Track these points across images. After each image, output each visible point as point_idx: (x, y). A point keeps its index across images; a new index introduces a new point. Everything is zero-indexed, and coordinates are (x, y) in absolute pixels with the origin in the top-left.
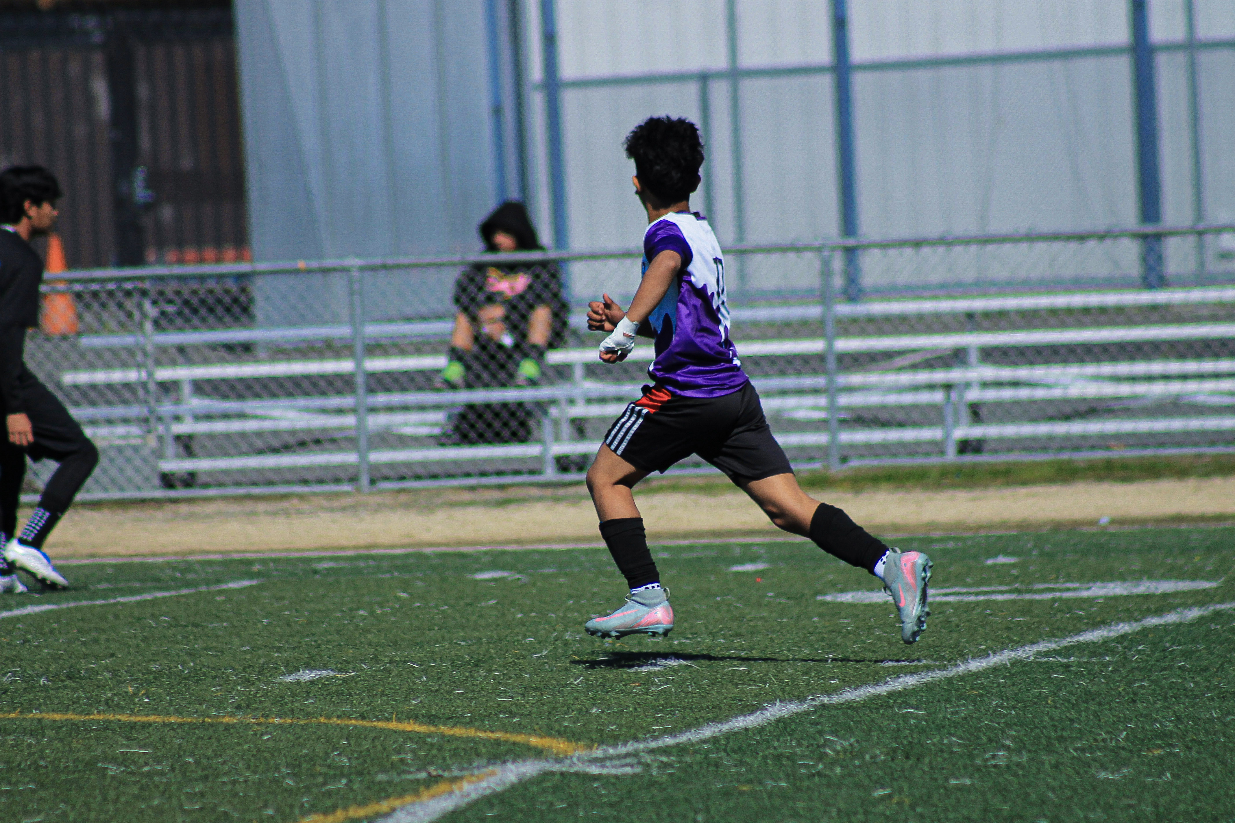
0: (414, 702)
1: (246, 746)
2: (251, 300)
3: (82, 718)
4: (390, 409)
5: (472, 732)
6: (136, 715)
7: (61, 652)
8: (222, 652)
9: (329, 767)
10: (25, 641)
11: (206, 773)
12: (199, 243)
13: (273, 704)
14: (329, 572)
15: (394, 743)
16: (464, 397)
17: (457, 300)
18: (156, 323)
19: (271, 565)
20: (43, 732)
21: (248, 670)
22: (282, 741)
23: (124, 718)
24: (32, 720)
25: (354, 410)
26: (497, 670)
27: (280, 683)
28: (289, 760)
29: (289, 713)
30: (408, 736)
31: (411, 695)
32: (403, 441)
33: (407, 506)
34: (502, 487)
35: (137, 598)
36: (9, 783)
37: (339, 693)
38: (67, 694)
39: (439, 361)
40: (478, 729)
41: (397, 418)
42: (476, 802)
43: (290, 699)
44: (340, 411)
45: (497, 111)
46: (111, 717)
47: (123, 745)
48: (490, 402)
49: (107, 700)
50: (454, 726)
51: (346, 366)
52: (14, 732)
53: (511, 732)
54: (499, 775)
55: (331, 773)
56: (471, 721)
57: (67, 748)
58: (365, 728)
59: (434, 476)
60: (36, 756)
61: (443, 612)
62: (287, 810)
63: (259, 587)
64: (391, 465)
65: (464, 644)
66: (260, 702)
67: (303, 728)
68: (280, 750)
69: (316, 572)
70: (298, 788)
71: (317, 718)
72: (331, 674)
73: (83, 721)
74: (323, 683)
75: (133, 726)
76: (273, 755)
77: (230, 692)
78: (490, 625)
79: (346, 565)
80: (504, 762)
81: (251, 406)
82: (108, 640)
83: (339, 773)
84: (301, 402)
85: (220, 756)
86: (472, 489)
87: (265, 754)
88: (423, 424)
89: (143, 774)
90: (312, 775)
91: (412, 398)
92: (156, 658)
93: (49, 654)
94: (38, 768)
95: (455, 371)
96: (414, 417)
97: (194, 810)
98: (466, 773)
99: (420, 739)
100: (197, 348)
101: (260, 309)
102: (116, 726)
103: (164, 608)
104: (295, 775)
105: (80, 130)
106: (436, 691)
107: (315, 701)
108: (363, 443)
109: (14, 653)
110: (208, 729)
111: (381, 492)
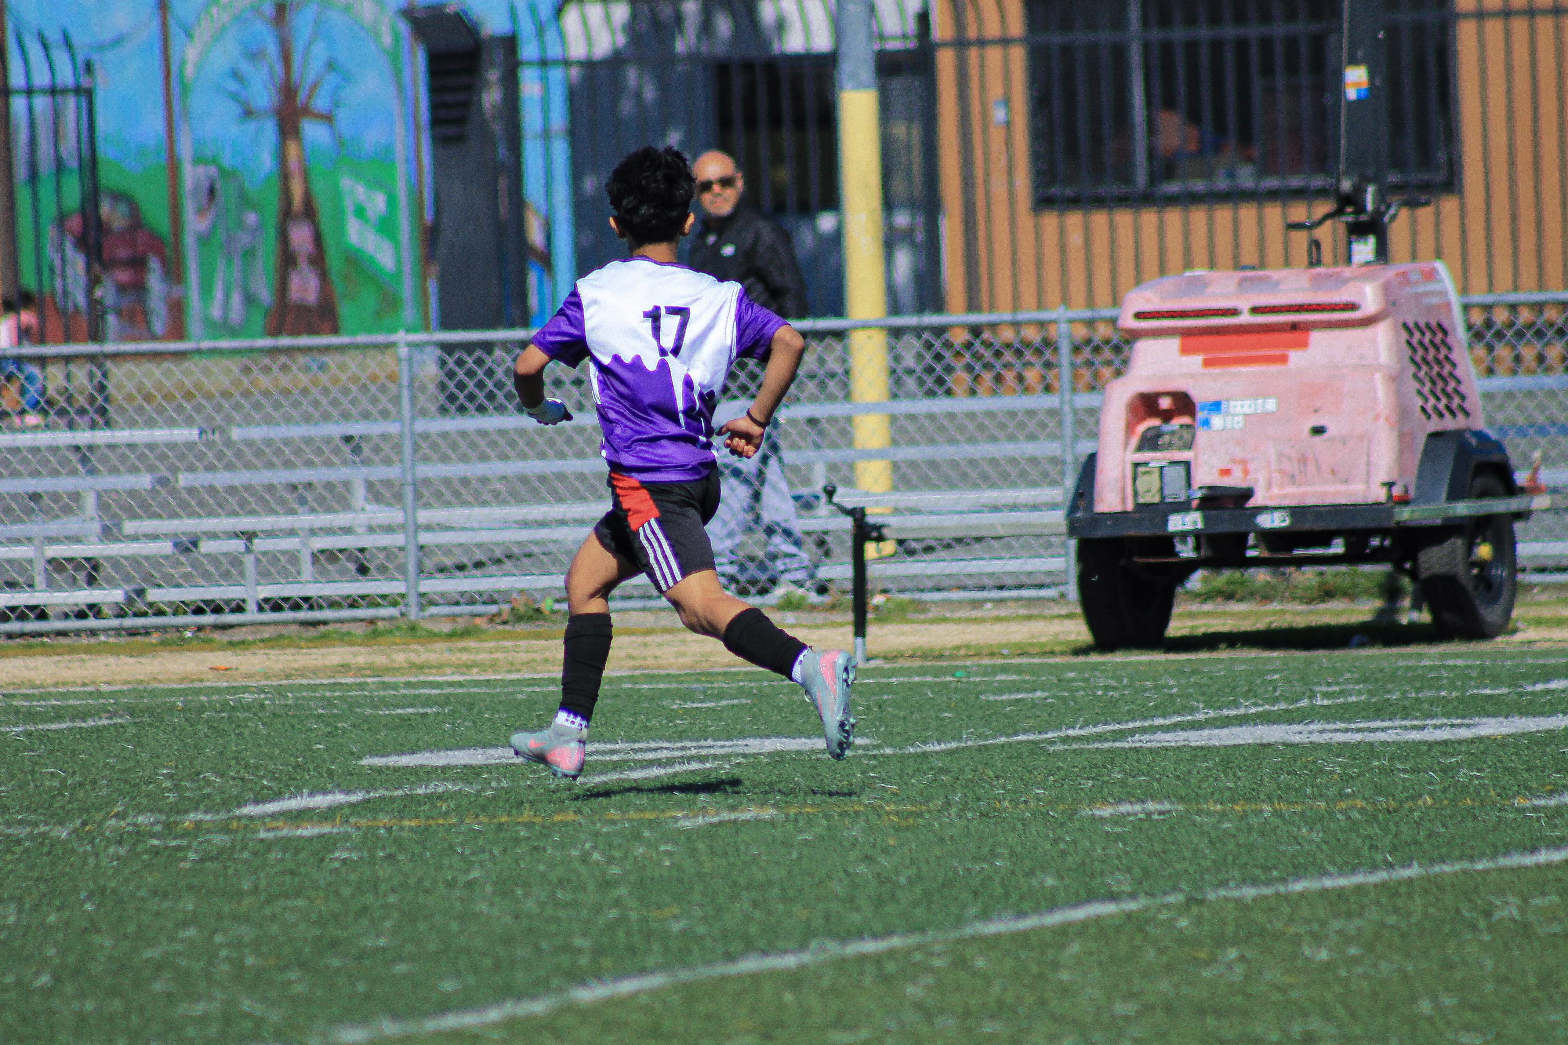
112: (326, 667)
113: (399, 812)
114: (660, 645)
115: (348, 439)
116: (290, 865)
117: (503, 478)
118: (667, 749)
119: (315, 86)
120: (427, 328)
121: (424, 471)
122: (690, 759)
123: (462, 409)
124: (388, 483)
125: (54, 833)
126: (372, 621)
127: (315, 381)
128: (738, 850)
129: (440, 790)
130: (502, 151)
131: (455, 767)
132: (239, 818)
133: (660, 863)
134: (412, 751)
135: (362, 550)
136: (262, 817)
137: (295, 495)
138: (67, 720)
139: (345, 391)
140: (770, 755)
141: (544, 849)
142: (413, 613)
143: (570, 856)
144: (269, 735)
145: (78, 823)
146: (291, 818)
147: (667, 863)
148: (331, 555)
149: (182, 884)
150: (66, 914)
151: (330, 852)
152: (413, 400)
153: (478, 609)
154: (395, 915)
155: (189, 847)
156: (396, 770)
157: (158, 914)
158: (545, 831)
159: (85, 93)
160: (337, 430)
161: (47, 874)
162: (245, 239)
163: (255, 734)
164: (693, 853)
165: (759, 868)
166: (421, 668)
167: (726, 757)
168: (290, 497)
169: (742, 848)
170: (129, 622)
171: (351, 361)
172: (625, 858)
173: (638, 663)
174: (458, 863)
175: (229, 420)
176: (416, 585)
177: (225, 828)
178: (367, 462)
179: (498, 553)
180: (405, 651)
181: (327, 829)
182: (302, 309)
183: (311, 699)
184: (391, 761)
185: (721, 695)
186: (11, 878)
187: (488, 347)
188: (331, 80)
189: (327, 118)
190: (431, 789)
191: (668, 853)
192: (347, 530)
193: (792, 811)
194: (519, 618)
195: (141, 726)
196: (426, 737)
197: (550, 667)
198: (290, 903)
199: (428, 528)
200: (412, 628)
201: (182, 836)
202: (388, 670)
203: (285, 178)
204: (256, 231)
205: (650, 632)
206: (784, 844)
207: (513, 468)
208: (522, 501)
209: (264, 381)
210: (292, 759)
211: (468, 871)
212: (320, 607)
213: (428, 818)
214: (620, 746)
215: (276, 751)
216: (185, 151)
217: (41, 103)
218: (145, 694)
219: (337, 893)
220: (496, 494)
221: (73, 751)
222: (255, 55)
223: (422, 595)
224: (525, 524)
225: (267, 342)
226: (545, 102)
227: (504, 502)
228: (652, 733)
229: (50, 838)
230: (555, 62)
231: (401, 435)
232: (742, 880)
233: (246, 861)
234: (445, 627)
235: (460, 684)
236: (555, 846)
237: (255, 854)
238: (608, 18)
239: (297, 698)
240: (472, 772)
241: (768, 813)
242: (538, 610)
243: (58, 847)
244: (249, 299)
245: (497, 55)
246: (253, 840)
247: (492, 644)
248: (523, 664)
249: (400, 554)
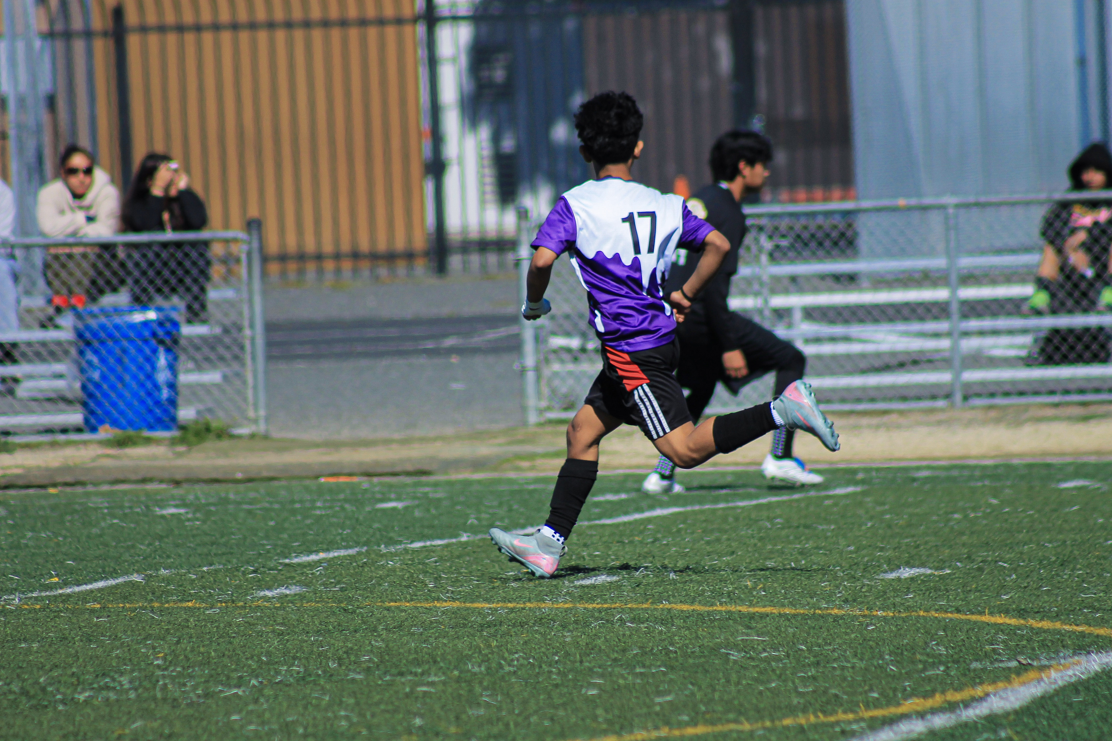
0: (1005, 597)
1: (853, 636)
2: (856, 234)
3: (707, 609)
4: (982, 333)
5: (1058, 625)
6: (754, 606)
7: (687, 550)
8: (830, 551)
9: (928, 655)
10: (656, 540)
11: (818, 659)
12: (809, 183)
13: (877, 598)
14: (927, 480)
15: (987, 634)
16: (1049, 322)
17: (1044, 233)
18: (772, 257)
19: (874, 474)
20: (673, 621)
21: (855, 567)
22: (885, 632)
23: (744, 609)
24: (663, 610)
25: (949, 334)
26: (1080, 569)
27: (882, 580)
28: (892, 648)
29: (891, 606)
30: (999, 628)
31: (1003, 591)
32: (993, 362)
33: (997, 421)
34: (1084, 404)
35: (754, 502)
36: (644, 666)
37: (936, 589)
38: (693, 587)
39: (1027, 290)
40: (1064, 623)
41: (988, 342)
42: (1063, 689)
43: (892, 594)
44: (937, 335)
45: (1082, 62)
46: (732, 608)
47: (743, 633)
48: (1073, 327)
49: (729, 593)
50: (1042, 619)
51: (941, 294)
52: (647, 621)
53: (1094, 626)
54: (1084, 664)
55: (931, 660)
56: (1057, 616)
57: (694, 635)
58: (961, 621)
59: (1022, 393)
60: (666, 642)
61: (1031, 516)
62: (891, 694)
63: (864, 493)
64: (983, 384)
65: (1050, 546)
66: (865, 596)
67: (904, 620)
68: (884, 640)
69: (914, 480)
70: (901, 673)
71: (916, 611)
72: (929, 572)
73: (708, 612)
74: (922, 580)
75: (752, 617)
76: (877, 644)
77: (838, 587)
78: (1073, 529)
79: (943, 474)
80: (1089, 653)
81: (855, 330)
82: (728, 539)
83: (938, 660)
84: (901, 327)
85: (830, 644)
86: (1056, 405)
87: (871, 643)
88: (1011, 346)
89: (762, 660)
90: (913, 662)
91: (1002, 323)
92: (772, 556)
93: (676, 551)
94: (668, 652)
95: (1041, 299)
96: (1004, 340)
97: (808, 692)
98: (1053, 662)
99: (1011, 631)
100: (808, 278)
101: (864, 241)
102: (736, 616)
103: (778, 512)
104: (898, 662)
105: (705, 83)
106: (1025, 587)
107: (915, 596)
108: (957, 363)
109: (646, 550)
110: (818, 620)
111: (973, 408)
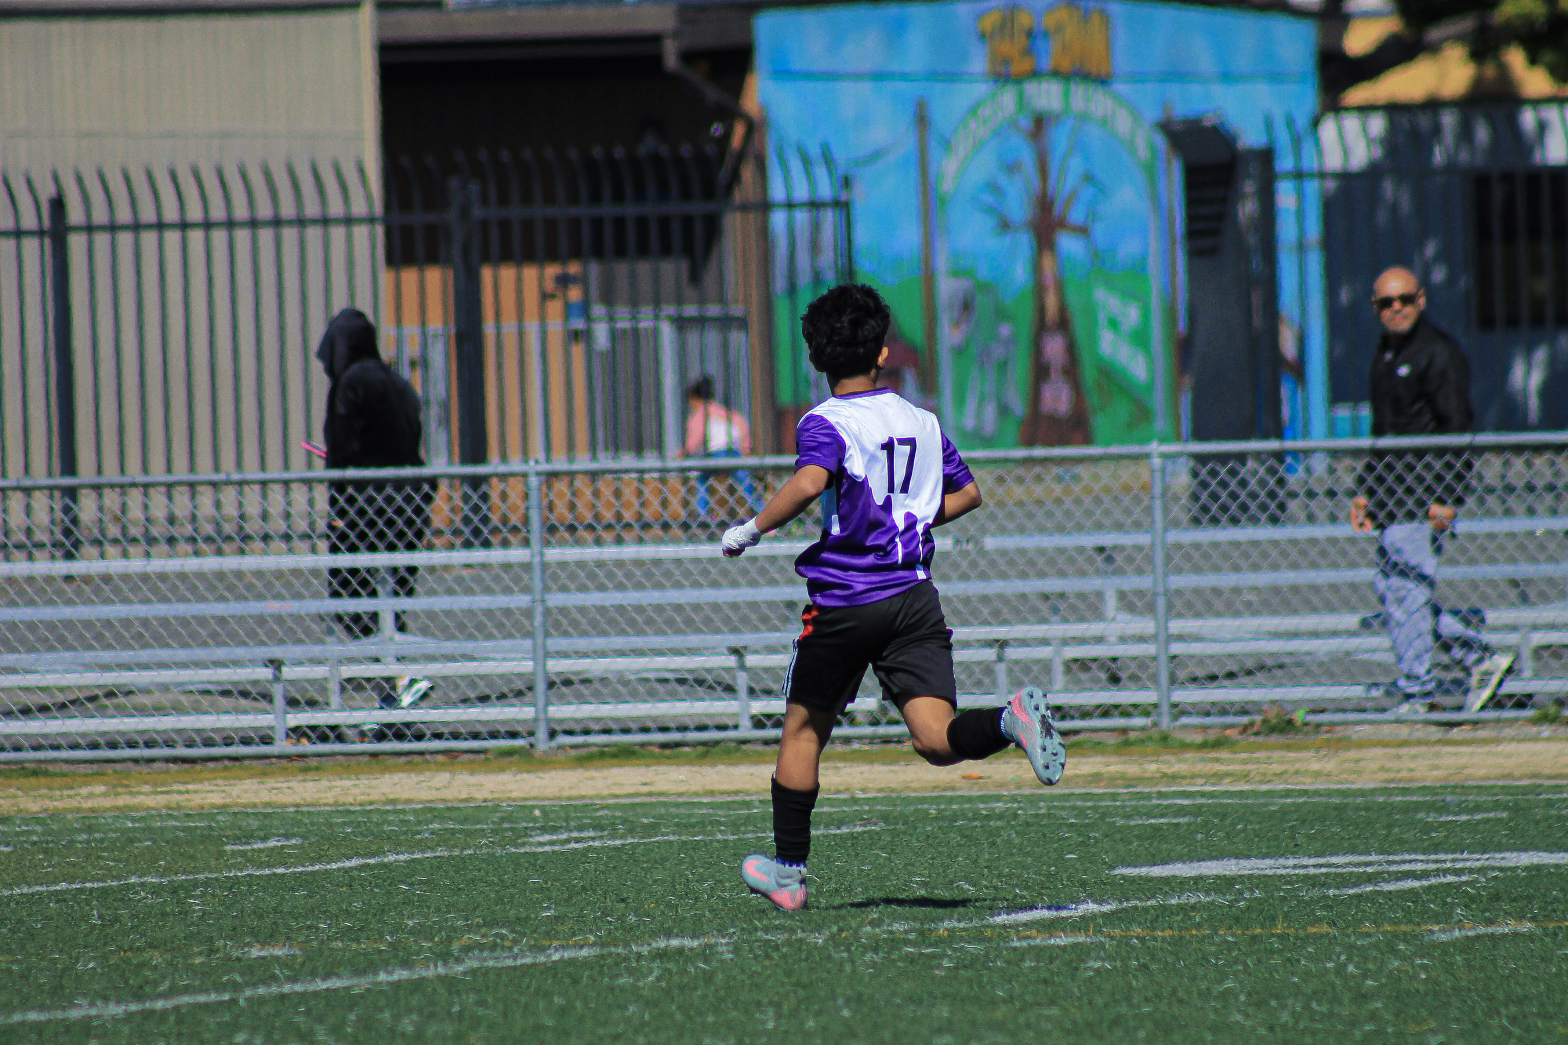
112: (1078, 776)
113: (1152, 922)
114: (1414, 757)
115: (1101, 550)
116: (1044, 974)
117: (1255, 589)
118: (1422, 861)
119: (1072, 198)
120: (1178, 437)
121: (1177, 581)
122: (1446, 872)
123: (1215, 521)
124: (1140, 594)
125: (811, 940)
126: (1124, 731)
127: (1068, 491)
128: (1495, 965)
129: (1193, 901)
130: (1257, 264)
131: (1208, 877)
132: (993, 927)
133: (1415, 977)
134: (1164, 862)
135: (1114, 660)
136: (1015, 926)
137: (1048, 604)
138: (822, 827)
139: (1098, 501)
140: (1527, 869)
141: (1298, 961)
142: (1165, 723)
143: (1325, 968)
144: (1022, 844)
145: (834, 929)
146: (1044, 926)
147: (1423, 976)
148: (1083, 664)
149: (937, 993)
150: (823, 1020)
151: (1084, 961)
152: (1166, 511)
153: (1230, 720)
154: (1149, 1025)
155: (944, 955)
156: (1149, 879)
157: (913, 1021)
158: (1298, 943)
159: (843, 206)
160: (1090, 540)
161: (805, 979)
162: (998, 351)
163: (1008, 842)
164: (1449, 968)
165: (1517, 983)
166: (1174, 778)
167: (1482, 870)
168: (1044, 607)
169: (1500, 962)
170: (882, 730)
171: (1105, 472)
172: (1380, 970)
173: (1392, 776)
174: (1212, 975)
175: (984, 531)
176: (1169, 696)
177: (979, 937)
178: (1120, 572)
179: (1250, 664)
180: (1156, 762)
181: (1081, 939)
182: (1053, 420)
183: (1063, 808)
184: (1144, 871)
185: (1477, 808)
186: (770, 983)
187: (1242, 458)
188: (1087, 192)
189: (1083, 231)
190: (1183, 900)
191: (1424, 967)
192: (1099, 640)
193: (1551, 926)
194: (1271, 729)
195: (895, 833)
196: (1179, 848)
197: (1303, 780)
198: (1045, 1012)
199: (1180, 638)
200: (1165, 739)
201: (935, 945)
202: (1139, 780)
203: (1039, 290)
204: (1009, 342)
205: (1404, 744)
206: (1543, 959)
207: (1265, 578)
208: (1275, 612)
209: (1018, 491)
210: (1045, 867)
211: (1221, 982)
212: (1072, 718)
213: (1181, 929)
214: (1373, 858)
215: (1029, 860)
216: (942, 262)
217: (802, 217)
218: (898, 802)
219: (1091, 1003)
220: (1249, 605)
221: (829, 857)
222: (1012, 168)
223: (1175, 706)
224: (1277, 635)
225: (1021, 453)
226: (1301, 214)
227: (1256, 613)
228: (1406, 846)
229: (807, 944)
230: (1311, 175)
231: (1153, 545)
232: (1500, 996)
233: (1001, 969)
234: (1198, 738)
235: (1212, 795)
236: (1309, 958)
237: (1009, 962)
238: (1365, 129)
239: (1049, 808)
240: (1224, 883)
241: (1526, 927)
242: (1290, 722)
243: (816, 953)
244: (1004, 410)
245: (1254, 167)
246: (1006, 949)
247: (1244, 756)
248: (1275, 775)
249: (1153, 665)
